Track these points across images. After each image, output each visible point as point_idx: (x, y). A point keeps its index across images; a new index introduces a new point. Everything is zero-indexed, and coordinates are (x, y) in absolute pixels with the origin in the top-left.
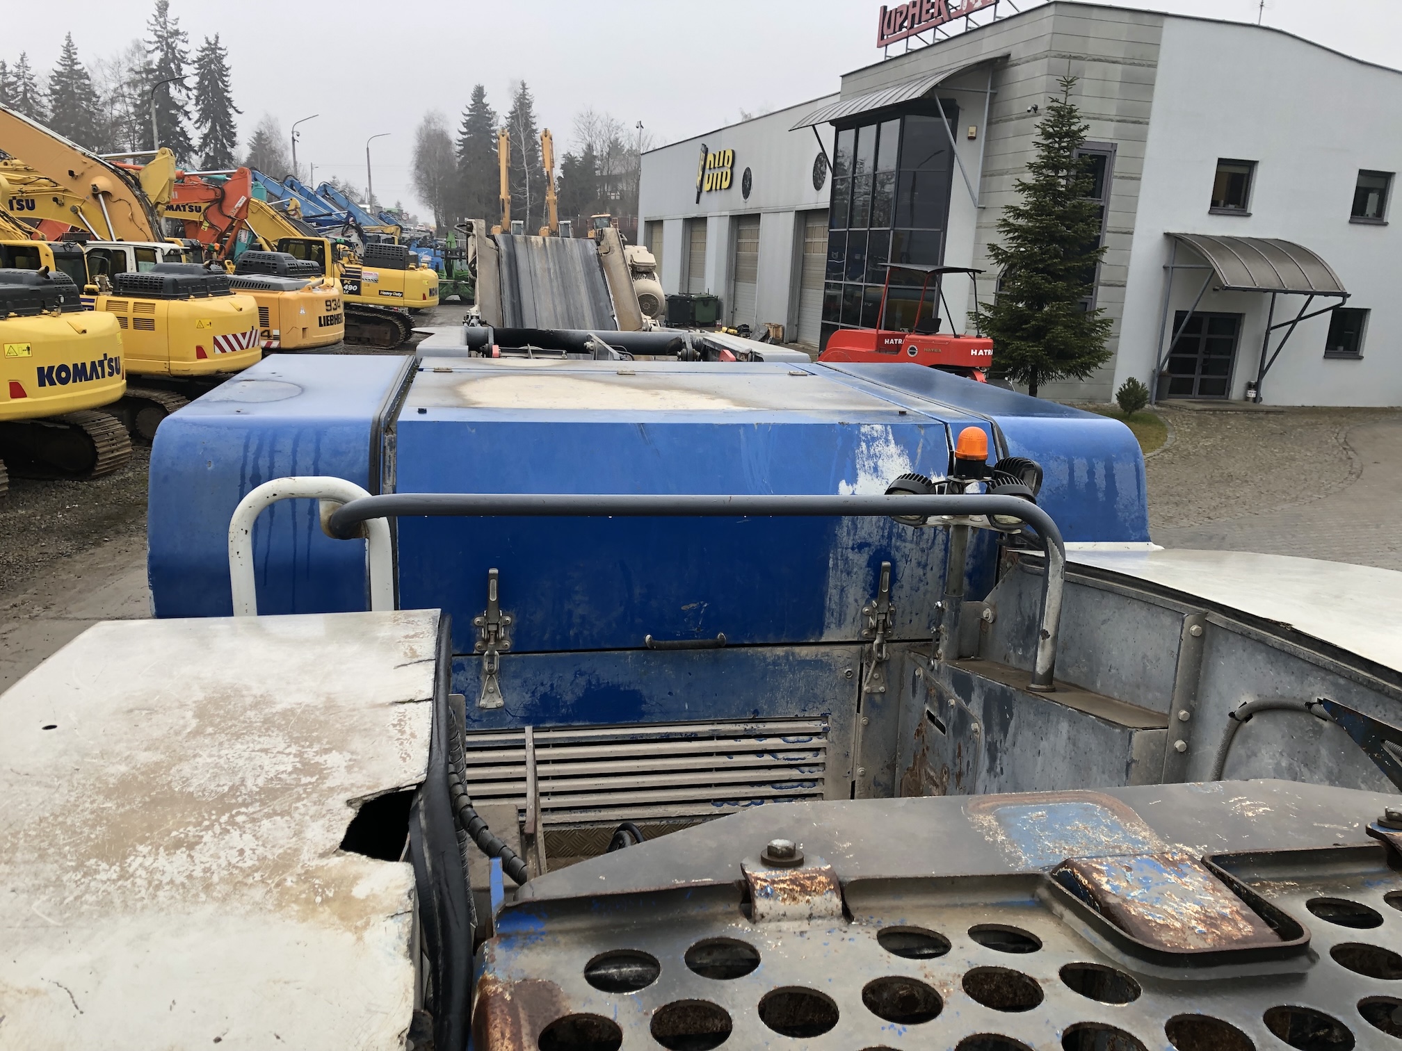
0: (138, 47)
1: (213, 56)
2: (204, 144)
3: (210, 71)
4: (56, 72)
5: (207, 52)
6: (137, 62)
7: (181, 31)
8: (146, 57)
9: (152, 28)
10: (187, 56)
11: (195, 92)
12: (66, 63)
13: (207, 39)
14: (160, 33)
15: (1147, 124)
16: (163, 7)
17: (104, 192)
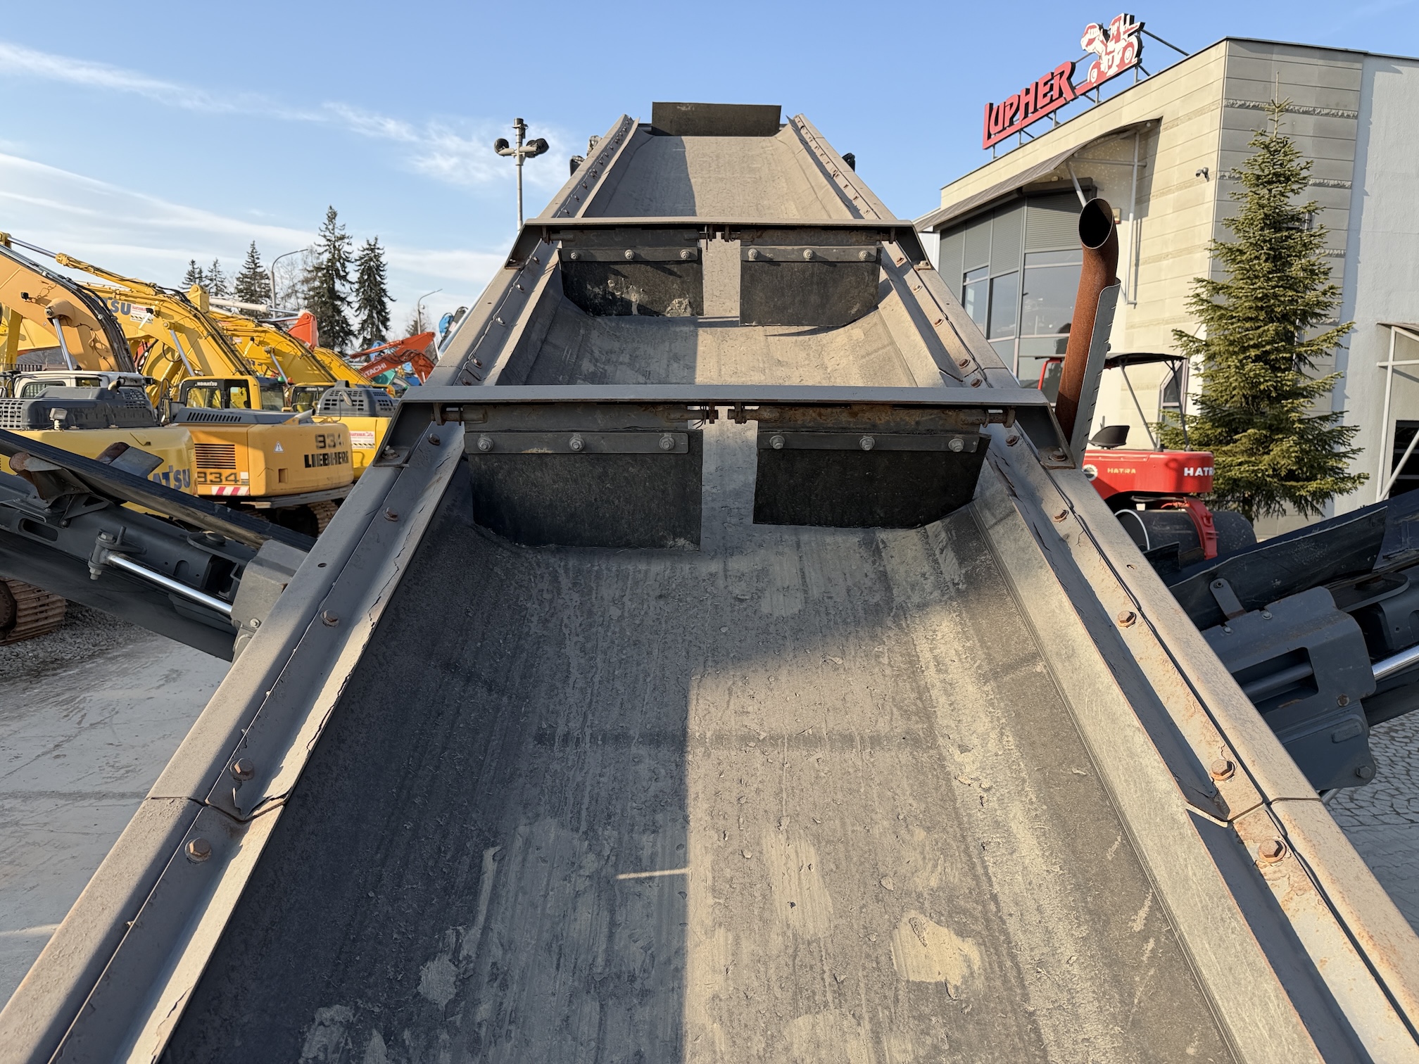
0: (312, 251)
1: (373, 255)
2: (363, 329)
3: (370, 268)
4: (241, 274)
5: (368, 252)
6: (310, 264)
7: (346, 235)
8: (318, 258)
9: (322, 234)
10: (351, 256)
11: (356, 286)
12: (251, 266)
13: (368, 241)
14: (329, 238)
15: (1350, 188)
16: (332, 216)
17: (60, 315)
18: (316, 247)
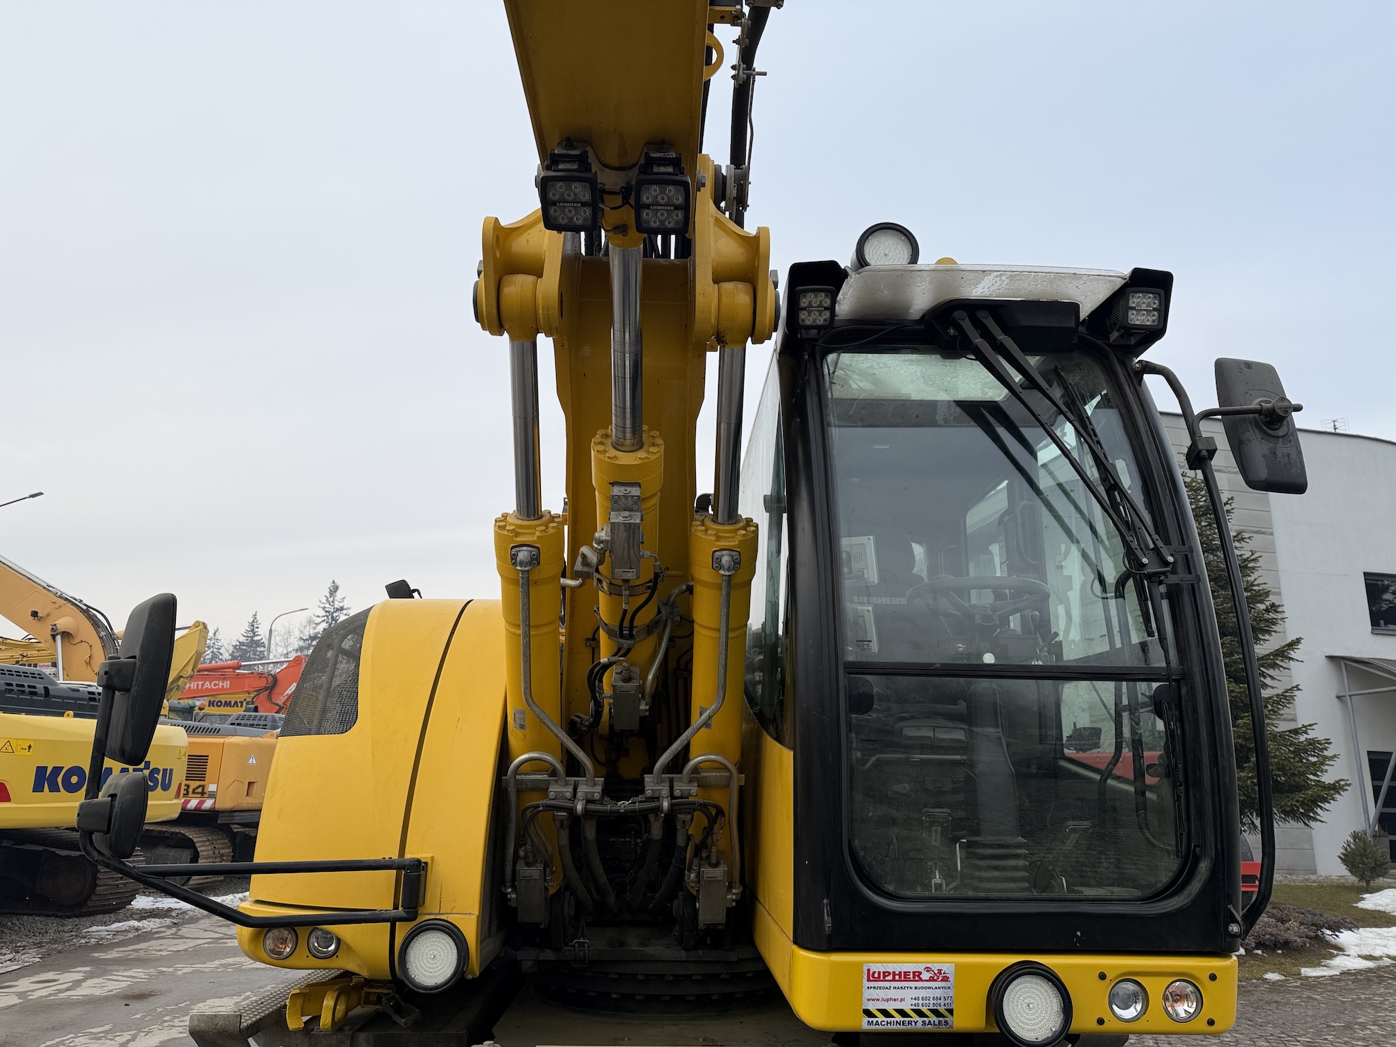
0: (310, 622)
4: (239, 642)
6: (308, 634)
7: (345, 607)
8: (315, 628)
9: (322, 606)
12: (249, 635)
14: (328, 609)
15: (1272, 534)
16: (334, 589)
17: (64, 632)
18: (315, 618)
